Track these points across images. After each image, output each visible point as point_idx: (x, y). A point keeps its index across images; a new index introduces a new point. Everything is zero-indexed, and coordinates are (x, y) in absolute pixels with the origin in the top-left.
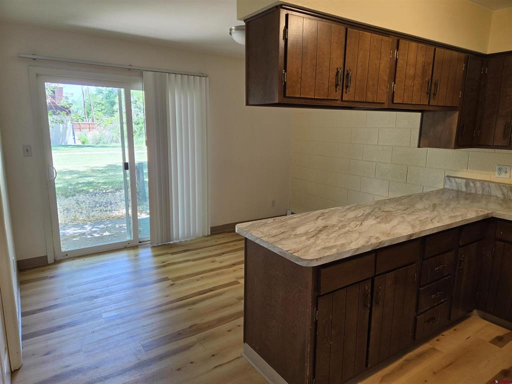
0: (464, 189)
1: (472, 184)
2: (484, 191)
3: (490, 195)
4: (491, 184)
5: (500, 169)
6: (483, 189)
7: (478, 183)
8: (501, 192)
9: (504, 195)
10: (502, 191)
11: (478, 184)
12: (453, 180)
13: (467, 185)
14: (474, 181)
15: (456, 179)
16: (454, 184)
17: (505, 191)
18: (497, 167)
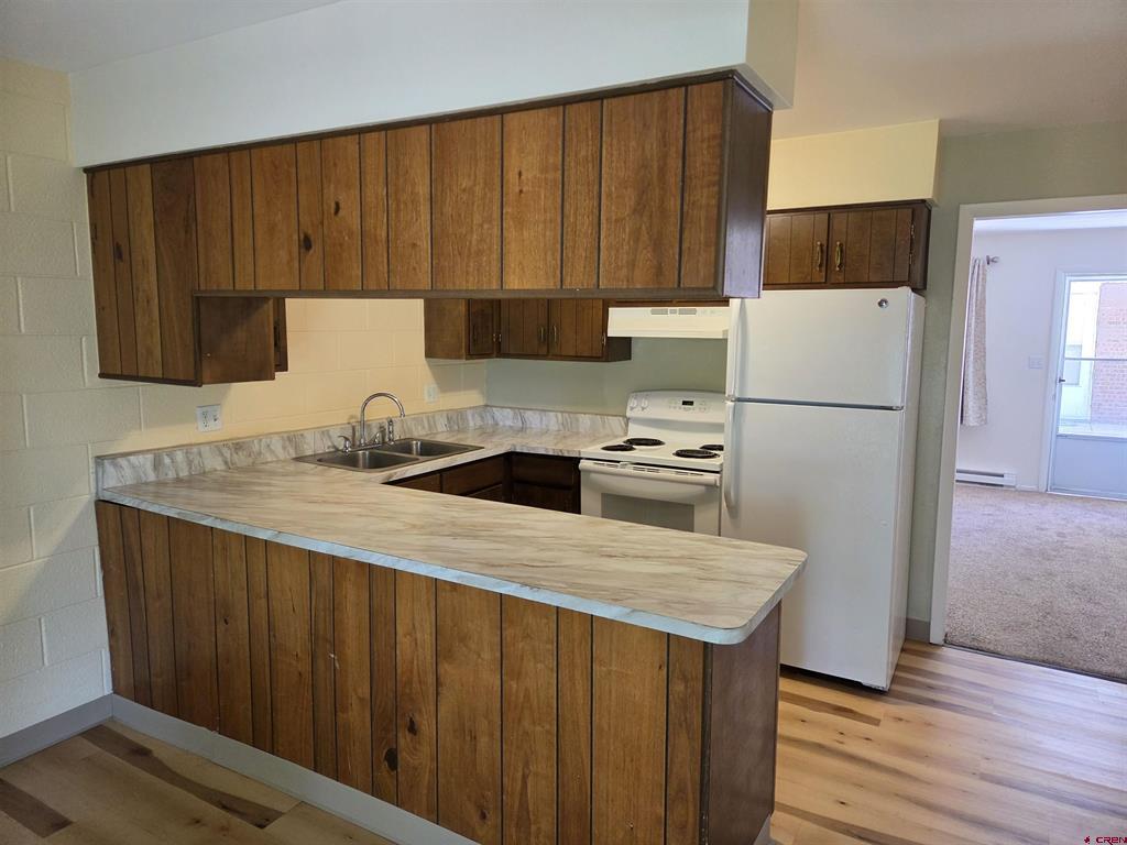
0: (152, 477)
1: (167, 460)
2: (191, 468)
3: (204, 472)
4: (203, 448)
5: (205, 415)
6: (190, 463)
7: (179, 453)
8: (220, 459)
9: (226, 463)
10: (222, 455)
11: (180, 456)
12: (122, 462)
13: (157, 464)
14: (171, 451)
15: (132, 458)
16: (128, 472)
17: (227, 454)
18: (199, 412)
